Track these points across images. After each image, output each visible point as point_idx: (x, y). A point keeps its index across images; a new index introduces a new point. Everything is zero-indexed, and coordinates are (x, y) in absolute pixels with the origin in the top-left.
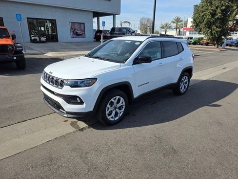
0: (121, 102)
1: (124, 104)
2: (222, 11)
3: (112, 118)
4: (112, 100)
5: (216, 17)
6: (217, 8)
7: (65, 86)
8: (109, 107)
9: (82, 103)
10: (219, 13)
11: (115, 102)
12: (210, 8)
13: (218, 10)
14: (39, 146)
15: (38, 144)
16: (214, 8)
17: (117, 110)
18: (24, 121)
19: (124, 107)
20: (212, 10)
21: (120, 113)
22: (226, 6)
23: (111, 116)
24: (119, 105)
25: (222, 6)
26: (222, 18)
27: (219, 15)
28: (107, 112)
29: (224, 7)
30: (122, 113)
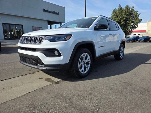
0: (88, 59)
1: (90, 60)
2: (124, 20)
3: (82, 71)
4: (82, 55)
5: (121, 24)
6: (121, 19)
7: (44, 41)
8: (81, 61)
9: (59, 55)
10: (122, 21)
11: (85, 57)
12: (117, 19)
13: (122, 20)
14: (20, 97)
15: (18, 96)
16: (119, 19)
17: (85, 64)
18: (1, 81)
19: (90, 63)
20: (119, 20)
21: (88, 67)
22: (126, 18)
23: (81, 70)
24: (87, 61)
25: (124, 17)
26: (124, 25)
27: (122, 23)
28: (79, 66)
29: (125, 18)
30: (89, 68)
